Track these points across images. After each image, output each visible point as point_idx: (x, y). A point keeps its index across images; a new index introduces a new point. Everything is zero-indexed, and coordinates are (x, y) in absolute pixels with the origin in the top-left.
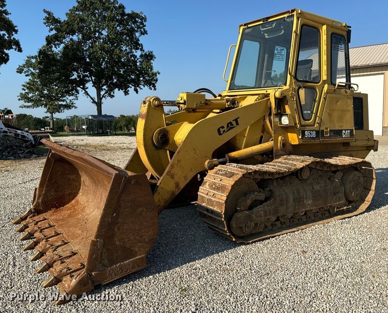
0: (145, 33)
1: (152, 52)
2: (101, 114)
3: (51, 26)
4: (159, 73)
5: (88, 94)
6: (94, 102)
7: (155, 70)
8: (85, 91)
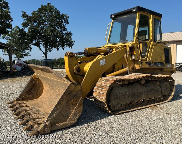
0: (68, 23)
1: (70, 32)
2: (47, 59)
3: (25, 18)
4: (74, 41)
5: (41, 50)
6: (44, 53)
7: (72, 40)
8: (40, 48)
